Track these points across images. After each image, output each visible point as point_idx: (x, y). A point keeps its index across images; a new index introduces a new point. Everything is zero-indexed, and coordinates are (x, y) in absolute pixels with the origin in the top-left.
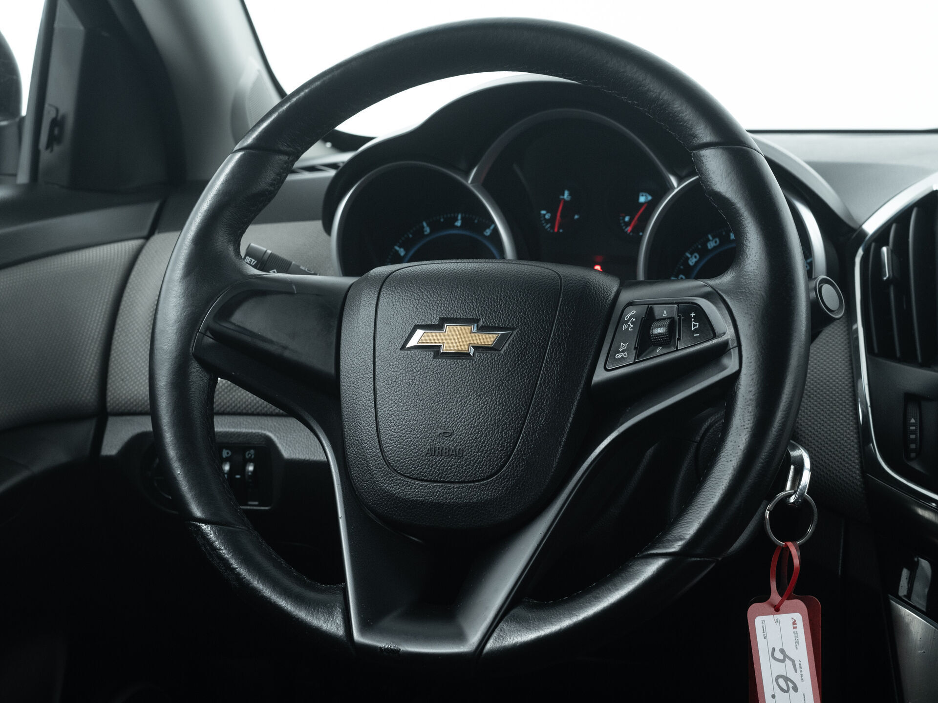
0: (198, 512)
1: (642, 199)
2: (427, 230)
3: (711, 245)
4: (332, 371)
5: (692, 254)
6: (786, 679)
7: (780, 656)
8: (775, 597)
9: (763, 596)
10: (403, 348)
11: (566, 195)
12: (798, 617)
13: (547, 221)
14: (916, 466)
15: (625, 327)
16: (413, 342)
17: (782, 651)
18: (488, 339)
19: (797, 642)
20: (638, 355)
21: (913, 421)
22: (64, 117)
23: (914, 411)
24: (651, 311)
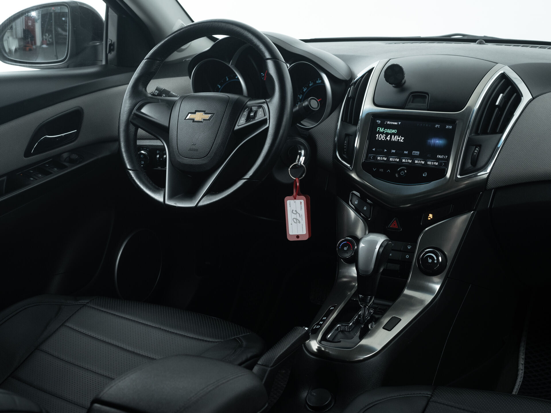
0: (129, 167)
2: (228, 79)
3: (311, 85)
4: (167, 125)
5: (305, 88)
6: (297, 219)
7: (294, 212)
8: (295, 194)
9: (290, 194)
10: (185, 119)
12: (302, 201)
13: (263, 77)
14: (345, 156)
15: (244, 113)
16: (188, 118)
17: (296, 211)
18: (207, 117)
19: (301, 208)
20: (246, 122)
21: (346, 142)
22: (114, 43)
23: (347, 139)
24: (251, 109)
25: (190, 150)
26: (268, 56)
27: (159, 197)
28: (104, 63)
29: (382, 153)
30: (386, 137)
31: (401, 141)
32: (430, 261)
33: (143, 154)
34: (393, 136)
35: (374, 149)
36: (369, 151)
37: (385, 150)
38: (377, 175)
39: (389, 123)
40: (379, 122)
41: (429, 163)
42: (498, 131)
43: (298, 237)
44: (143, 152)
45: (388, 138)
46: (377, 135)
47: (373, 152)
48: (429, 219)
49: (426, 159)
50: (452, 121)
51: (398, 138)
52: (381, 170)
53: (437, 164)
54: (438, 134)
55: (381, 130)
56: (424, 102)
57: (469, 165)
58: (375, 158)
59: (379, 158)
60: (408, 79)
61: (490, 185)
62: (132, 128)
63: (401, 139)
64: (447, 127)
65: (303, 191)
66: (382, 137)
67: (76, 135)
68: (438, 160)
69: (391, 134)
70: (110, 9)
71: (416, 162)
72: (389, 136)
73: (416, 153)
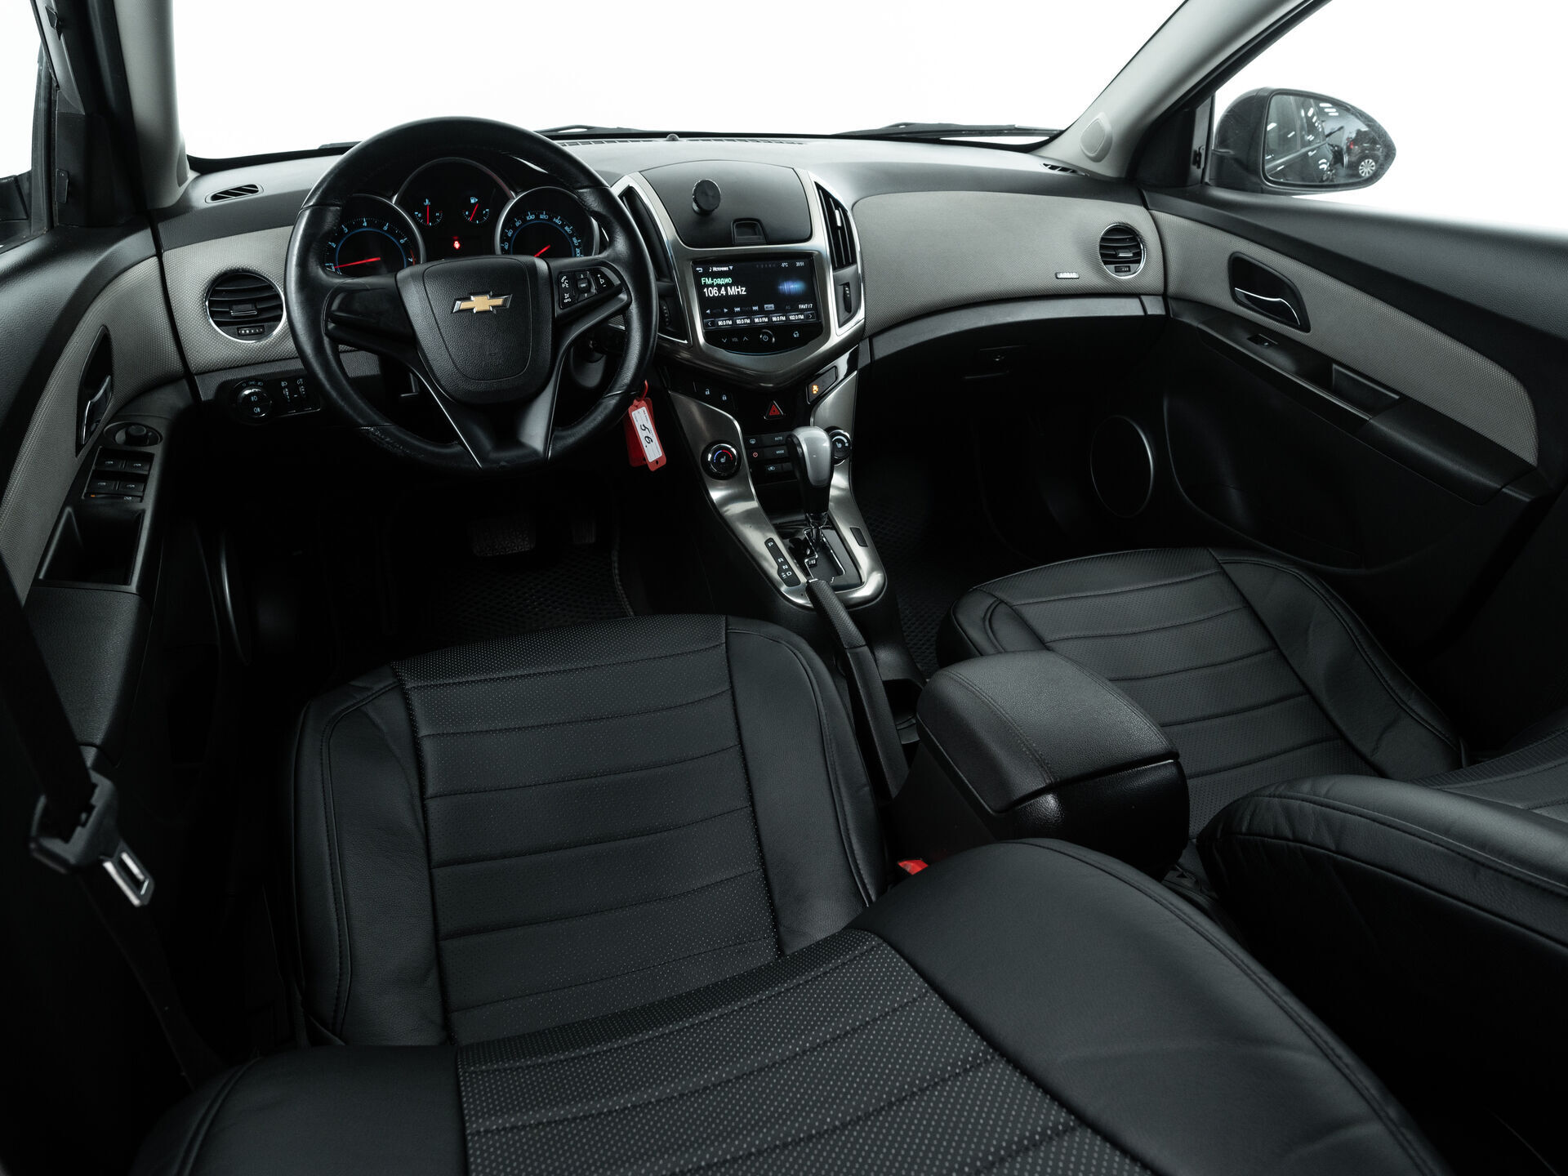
0: (361, 422)
1: (472, 201)
5: (508, 230)
6: (648, 437)
7: (643, 428)
8: (636, 401)
9: (632, 403)
10: (452, 312)
11: (427, 202)
12: (644, 408)
13: (420, 218)
14: (670, 329)
15: (564, 286)
16: (456, 309)
17: (644, 426)
18: (499, 301)
19: (647, 420)
29: (722, 315)
30: (719, 290)
31: (743, 293)
32: (840, 446)
34: (729, 288)
35: (709, 311)
37: (726, 310)
38: (729, 347)
39: (715, 269)
40: (700, 269)
41: (792, 318)
42: (852, 259)
43: (657, 462)
45: (723, 292)
46: (705, 290)
48: (815, 392)
49: (785, 313)
50: (806, 256)
51: (737, 290)
52: (735, 340)
53: (802, 317)
54: (792, 274)
55: (709, 281)
56: (756, 234)
57: (843, 312)
58: (714, 324)
59: (720, 323)
60: (726, 197)
61: (868, 333)
63: (742, 290)
64: (798, 264)
66: (714, 292)
68: (802, 311)
69: (726, 285)
71: (774, 319)
72: (723, 288)
73: (770, 307)
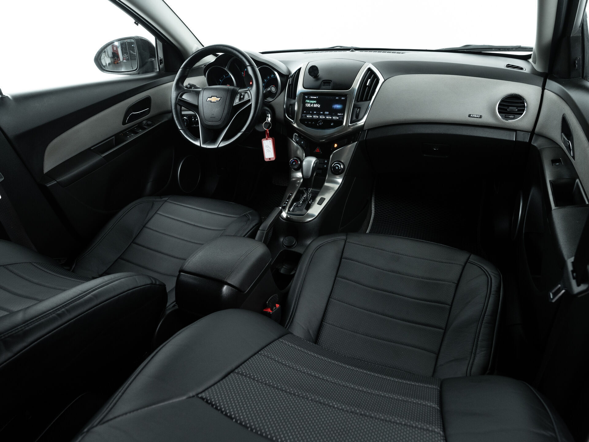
0: (179, 128)
2: (224, 77)
3: (268, 78)
4: (197, 105)
5: (265, 80)
6: (268, 150)
7: (267, 146)
8: (267, 137)
9: (264, 137)
10: (206, 101)
12: (271, 141)
13: (243, 74)
14: (290, 116)
15: (237, 96)
16: (208, 100)
17: (268, 146)
18: (219, 99)
19: (270, 144)
20: (239, 101)
22: (162, 59)
23: (291, 107)
24: (241, 94)
25: (211, 117)
26: (247, 64)
27: (197, 143)
28: (158, 70)
29: (309, 114)
30: (311, 105)
31: (319, 107)
32: (337, 168)
33: (185, 119)
34: (314, 104)
35: (305, 112)
36: (303, 113)
37: (311, 112)
38: (307, 125)
39: (312, 97)
40: (306, 97)
41: (334, 118)
42: (368, 99)
43: (270, 159)
44: (185, 118)
45: (312, 106)
46: (306, 104)
47: (304, 113)
48: (335, 147)
49: (332, 116)
50: (345, 95)
51: (317, 105)
52: (310, 123)
53: (338, 118)
54: (337, 102)
55: (308, 101)
56: (330, 86)
57: (354, 118)
58: (306, 116)
59: (308, 116)
60: (321, 74)
61: (365, 128)
62: (178, 107)
64: (342, 98)
65: (270, 136)
66: (309, 105)
67: (149, 111)
68: (338, 116)
70: (157, 40)
71: (327, 117)
72: (312, 104)
73: (327, 113)
